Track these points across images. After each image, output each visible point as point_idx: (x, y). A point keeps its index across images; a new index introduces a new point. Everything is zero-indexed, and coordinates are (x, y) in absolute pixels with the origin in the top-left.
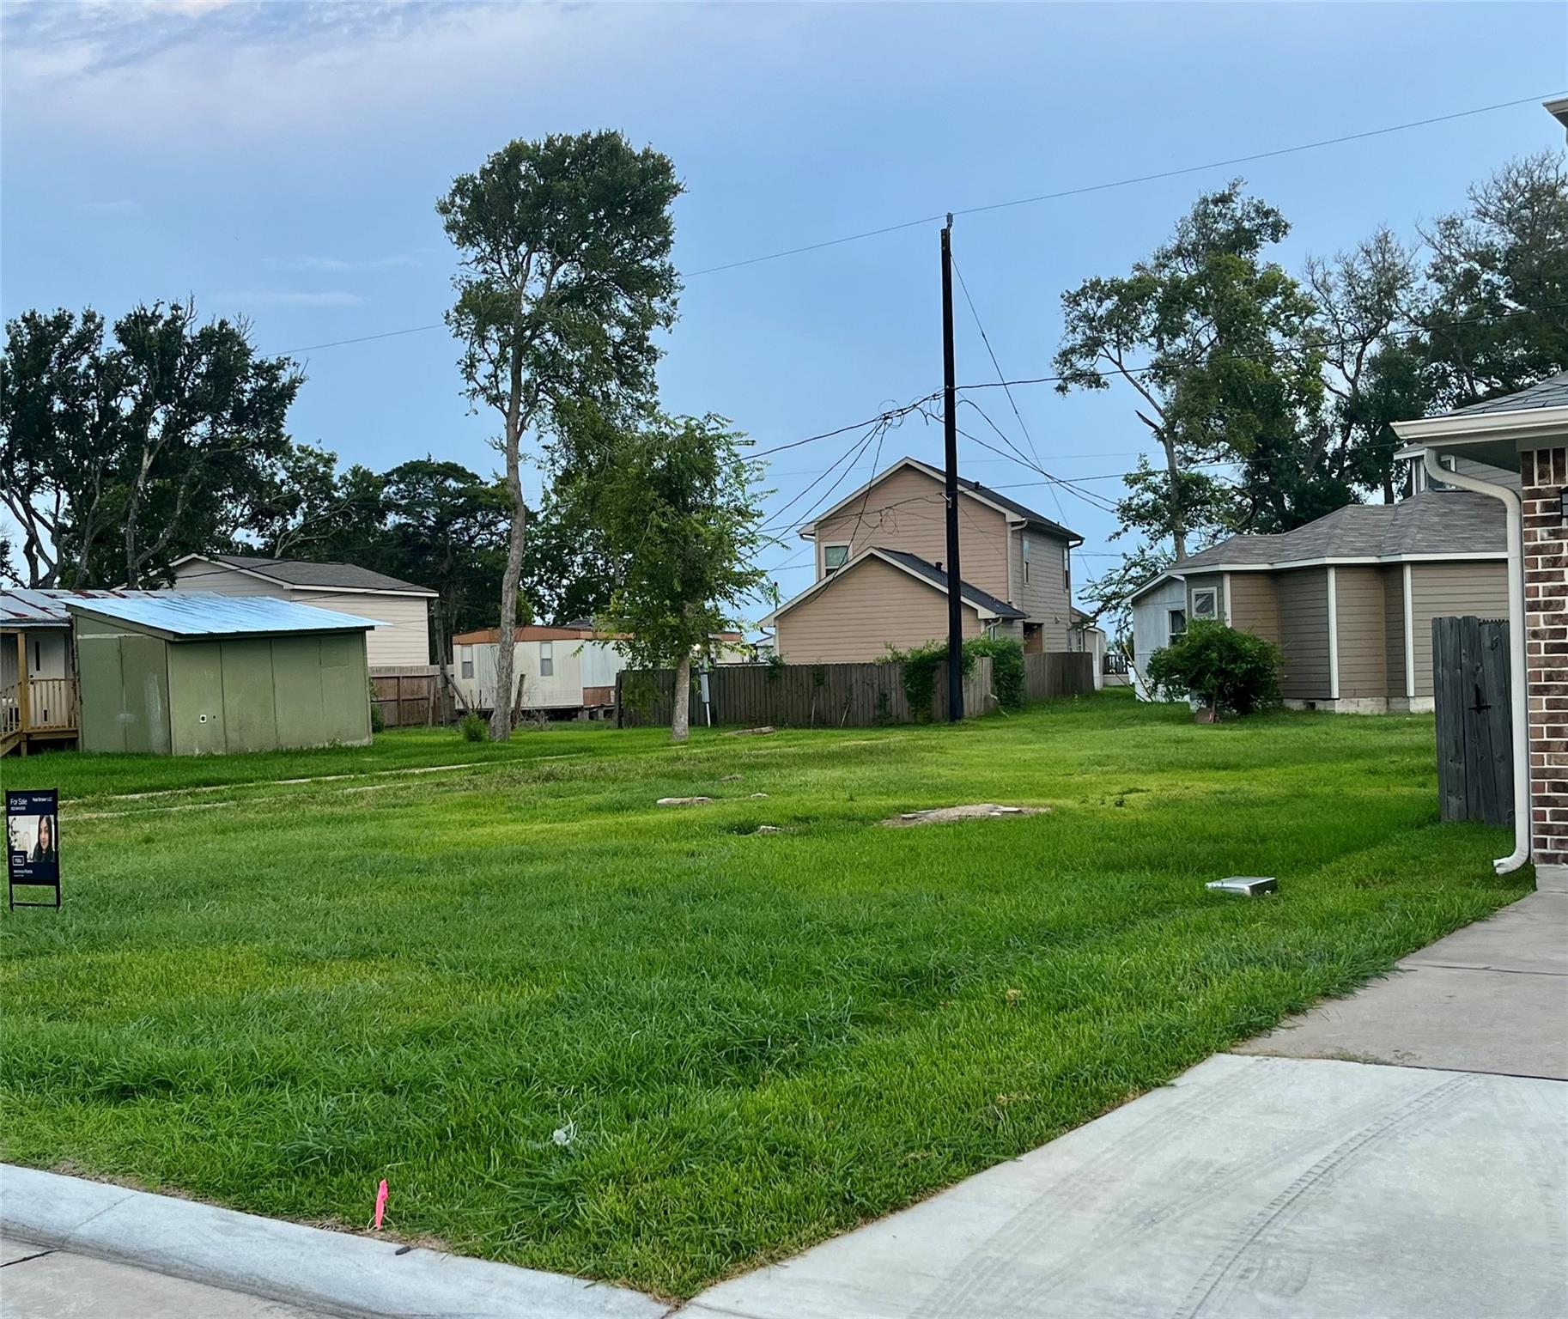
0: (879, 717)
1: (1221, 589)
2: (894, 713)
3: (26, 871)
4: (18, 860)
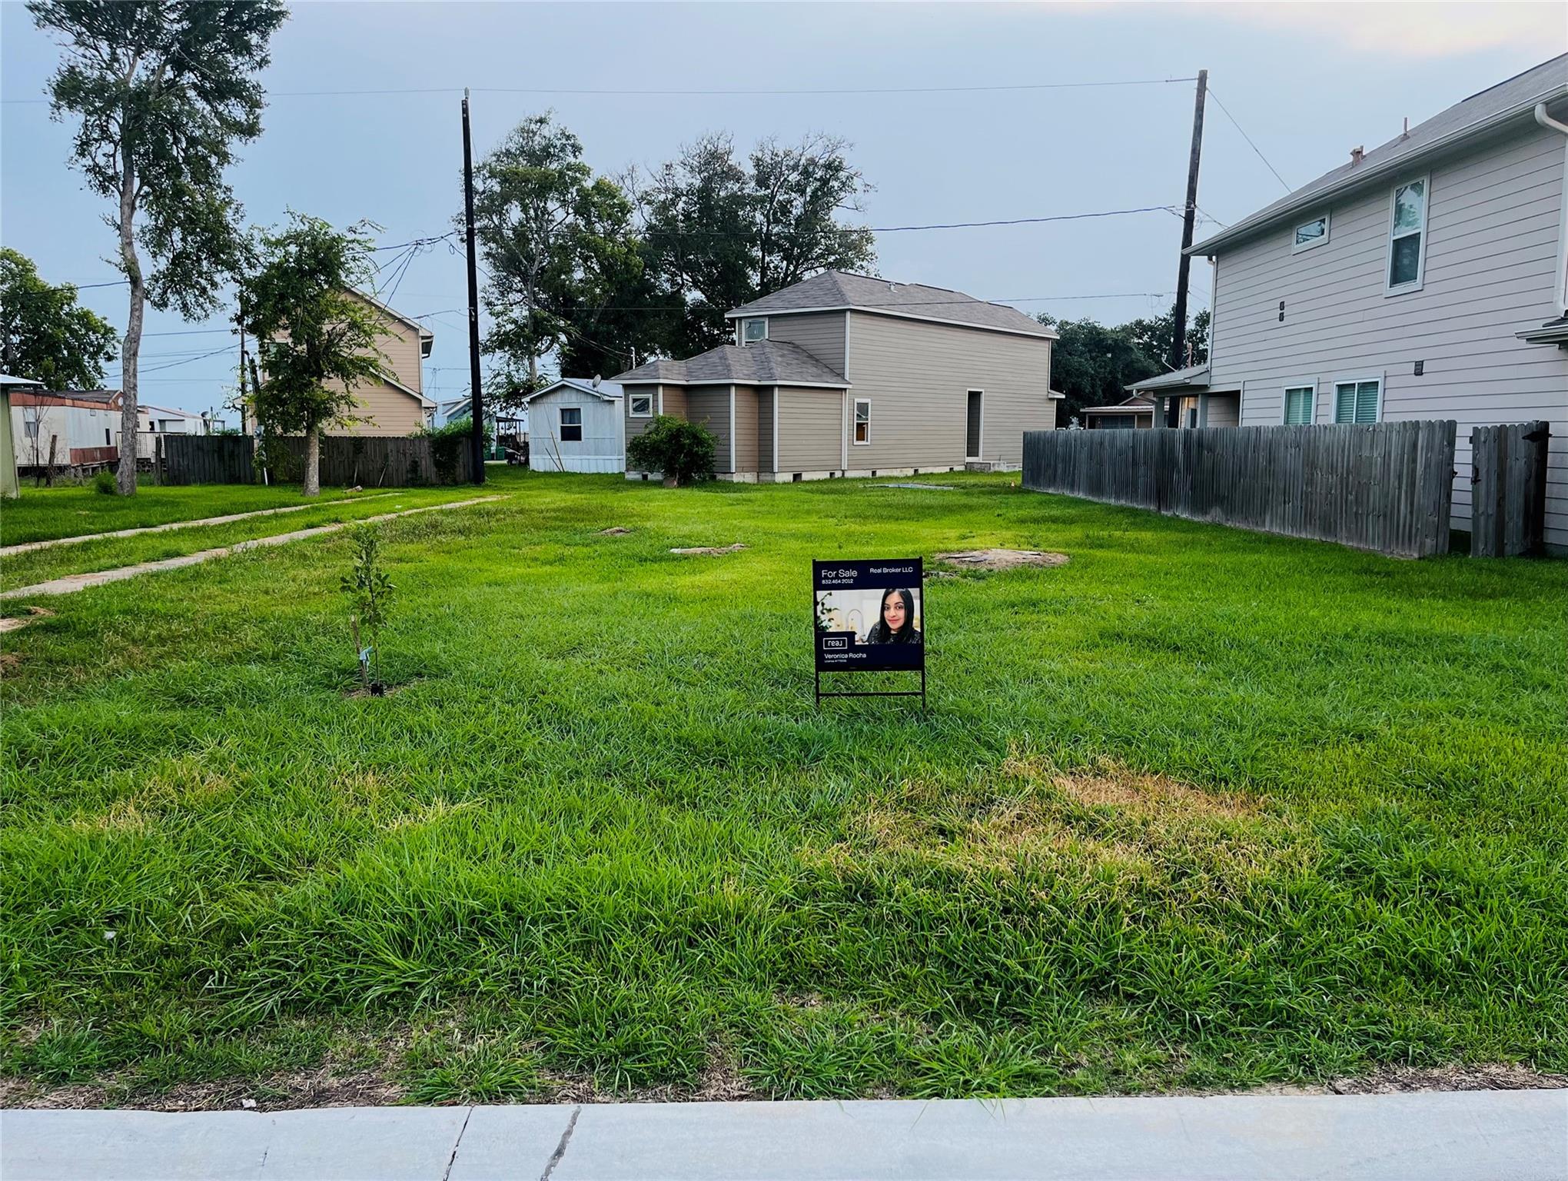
0: (412, 479)
1: (656, 396)
2: (424, 476)
3: (851, 655)
4: (835, 643)
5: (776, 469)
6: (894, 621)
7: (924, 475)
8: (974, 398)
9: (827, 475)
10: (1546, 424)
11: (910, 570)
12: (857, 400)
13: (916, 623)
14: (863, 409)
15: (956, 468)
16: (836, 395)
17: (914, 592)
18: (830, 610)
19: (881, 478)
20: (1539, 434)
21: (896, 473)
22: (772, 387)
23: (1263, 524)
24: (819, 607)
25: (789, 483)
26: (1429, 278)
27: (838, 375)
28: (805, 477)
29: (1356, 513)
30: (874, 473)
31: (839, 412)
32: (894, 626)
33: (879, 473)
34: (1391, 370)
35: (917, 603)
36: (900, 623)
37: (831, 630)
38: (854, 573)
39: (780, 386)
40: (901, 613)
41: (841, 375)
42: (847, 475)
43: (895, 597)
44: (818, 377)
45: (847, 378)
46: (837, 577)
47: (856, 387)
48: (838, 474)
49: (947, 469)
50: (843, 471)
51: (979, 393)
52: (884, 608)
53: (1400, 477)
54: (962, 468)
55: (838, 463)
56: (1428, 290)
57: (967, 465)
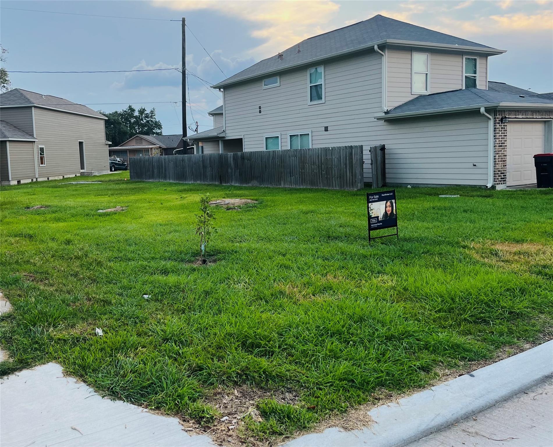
3: (378, 224)
4: (374, 221)
5: (10, 179)
6: (389, 211)
7: (67, 178)
8: (81, 144)
9: (30, 181)
10: (384, 145)
11: (392, 194)
12: (40, 146)
13: (394, 211)
14: (42, 150)
15: (77, 175)
16: (31, 144)
17: (393, 201)
18: (372, 210)
19: (51, 181)
20: (383, 148)
21: (56, 178)
22: (6, 141)
23: (280, 184)
24: (369, 209)
25: (16, 185)
26: (327, 99)
27: (30, 135)
28: (22, 182)
29: (327, 178)
30: (48, 179)
31: (32, 152)
32: (389, 213)
33: (50, 179)
34: (314, 130)
35: (394, 204)
36: (390, 212)
37: (372, 216)
38: (378, 197)
39: (9, 141)
40: (390, 208)
41: (32, 135)
42: (39, 180)
43: (389, 203)
44: (23, 136)
45: (35, 136)
46: (373, 198)
47: (40, 140)
48: (35, 180)
49: (74, 176)
50: (37, 179)
51: (82, 142)
52: (386, 207)
53: (346, 164)
54: (79, 175)
55: (34, 175)
56: (327, 103)
57: (81, 173)
